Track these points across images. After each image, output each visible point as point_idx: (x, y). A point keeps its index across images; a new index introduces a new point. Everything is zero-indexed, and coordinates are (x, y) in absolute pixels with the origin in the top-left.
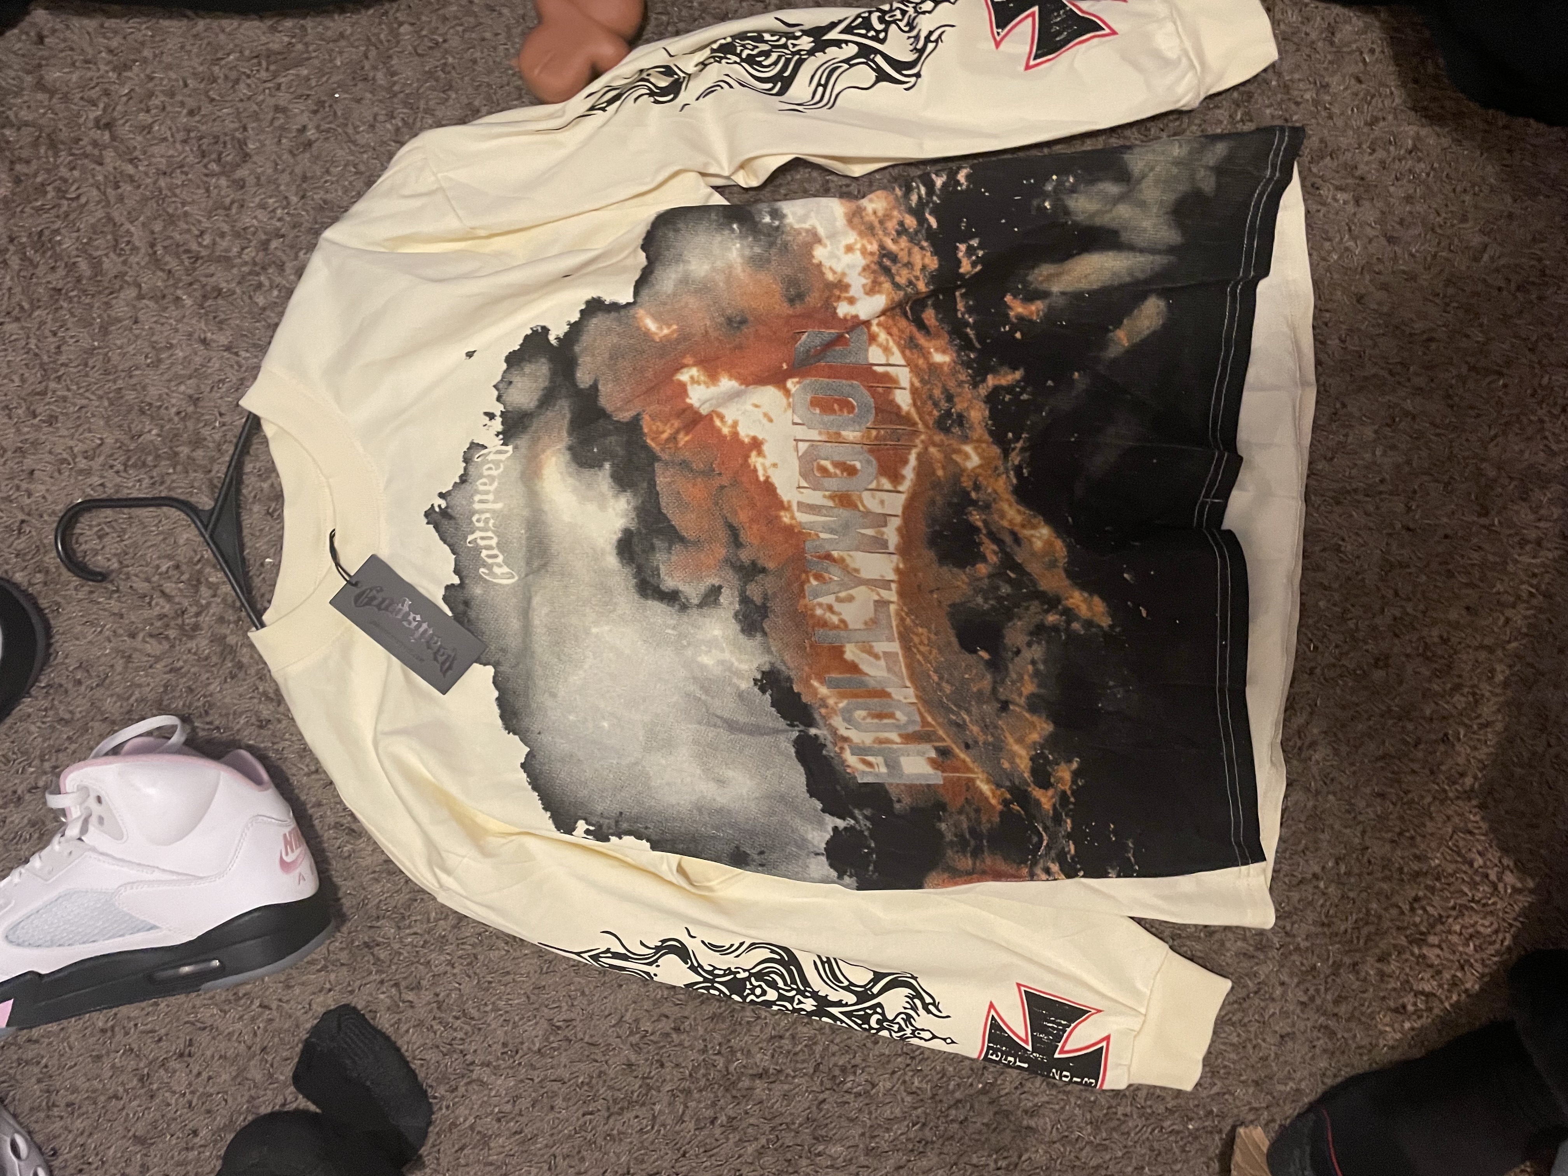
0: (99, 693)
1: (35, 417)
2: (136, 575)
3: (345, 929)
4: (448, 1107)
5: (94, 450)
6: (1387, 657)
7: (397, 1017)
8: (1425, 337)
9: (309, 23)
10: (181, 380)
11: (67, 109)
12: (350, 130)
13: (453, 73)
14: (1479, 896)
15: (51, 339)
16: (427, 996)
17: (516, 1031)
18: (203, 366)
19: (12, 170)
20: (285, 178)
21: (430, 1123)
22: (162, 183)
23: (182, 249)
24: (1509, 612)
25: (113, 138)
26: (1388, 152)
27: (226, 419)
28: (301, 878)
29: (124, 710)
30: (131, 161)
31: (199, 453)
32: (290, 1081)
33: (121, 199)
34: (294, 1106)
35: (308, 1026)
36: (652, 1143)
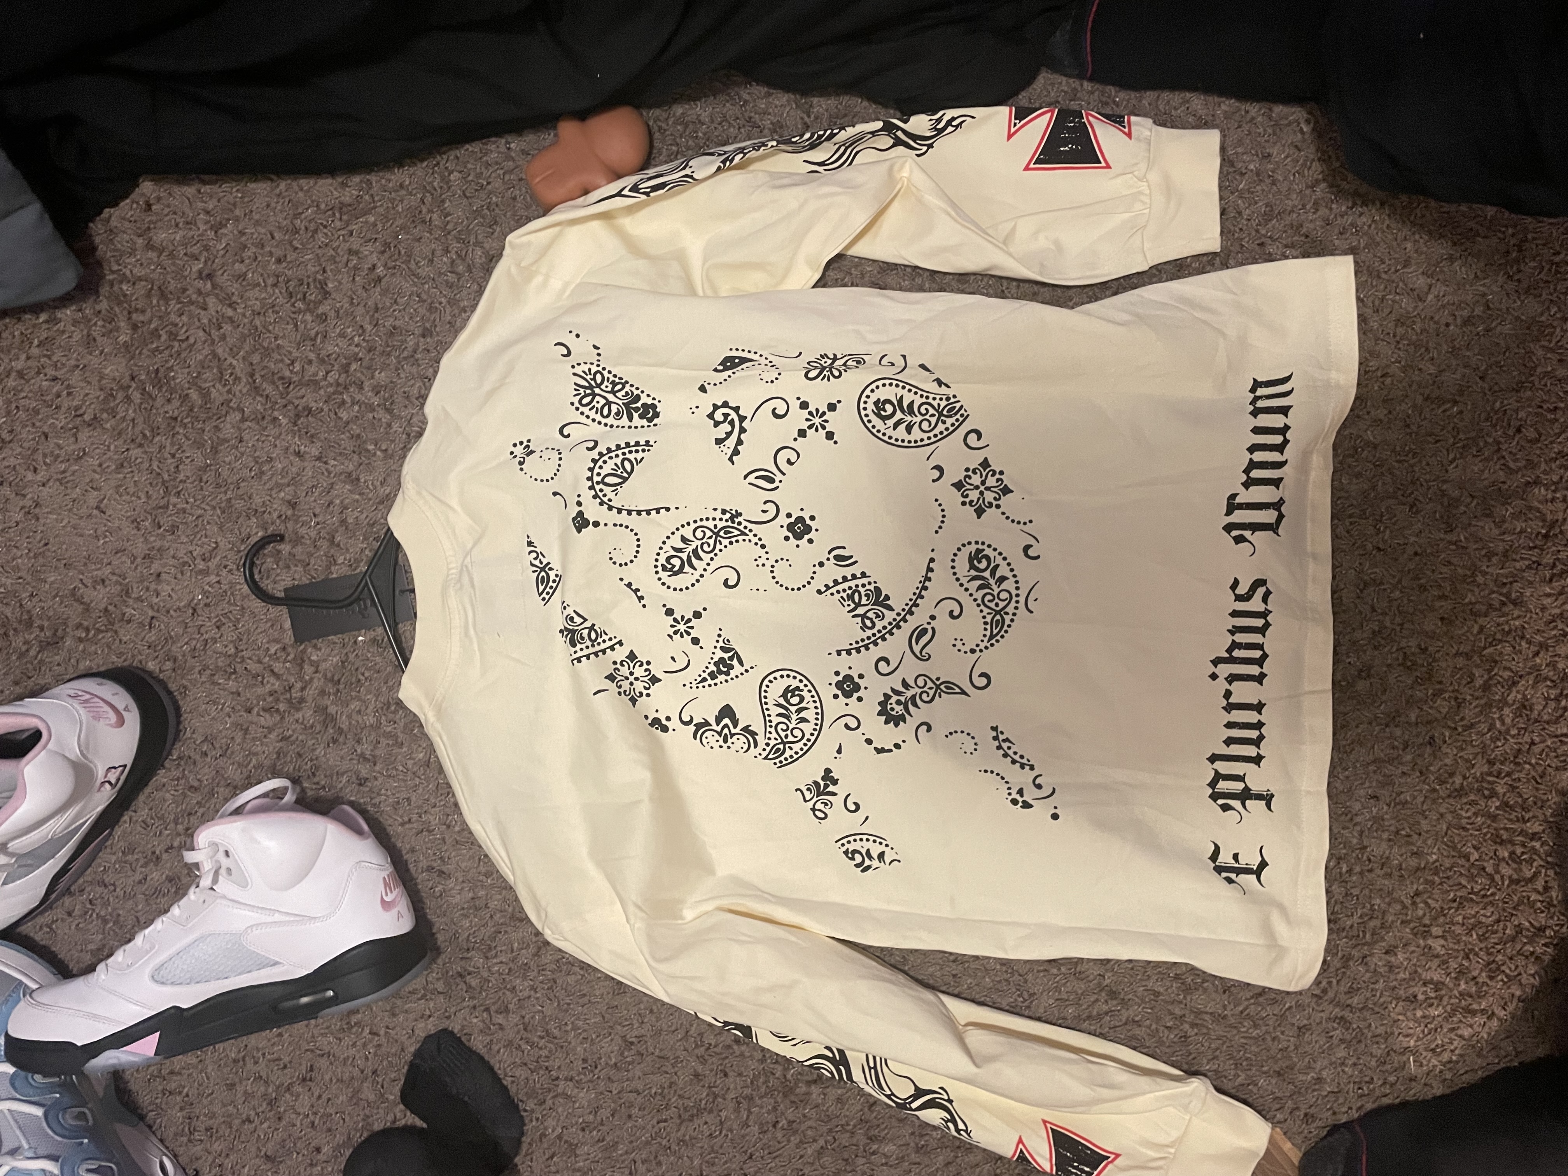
0: (221, 762)
1: (160, 527)
2: (250, 658)
3: (440, 961)
4: (537, 1119)
5: (211, 552)
6: (1370, 668)
7: (489, 1038)
8: (1379, 374)
9: (373, 178)
10: (280, 487)
11: (174, 264)
12: (413, 266)
13: (497, 211)
14: (1477, 888)
15: (170, 461)
16: (514, 1018)
17: (594, 1048)
18: (298, 475)
19: (129, 319)
20: (360, 310)
21: (522, 1134)
22: (257, 322)
23: (276, 377)
24: (1481, 621)
25: (214, 286)
26: (1331, 209)
27: (320, 519)
28: (400, 915)
29: (245, 775)
30: (230, 305)
31: (299, 549)
32: (399, 1100)
33: (223, 338)
34: (403, 1122)
35: (412, 1049)
36: (721, 1147)
